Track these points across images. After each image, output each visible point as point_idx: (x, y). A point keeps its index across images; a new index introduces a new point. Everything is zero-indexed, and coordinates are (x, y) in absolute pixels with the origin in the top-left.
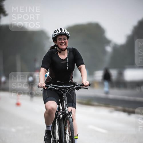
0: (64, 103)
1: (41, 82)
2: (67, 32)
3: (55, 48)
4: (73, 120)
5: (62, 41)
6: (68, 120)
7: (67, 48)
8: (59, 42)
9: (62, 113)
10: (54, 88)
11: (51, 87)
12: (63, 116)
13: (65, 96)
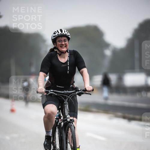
0: (66, 110)
1: (40, 88)
2: (68, 33)
3: (55, 50)
4: (75, 127)
5: (62, 43)
6: (70, 128)
7: (67, 51)
8: (59, 44)
9: (64, 121)
10: (55, 94)
11: (51, 92)
12: (64, 124)
13: (66, 102)
